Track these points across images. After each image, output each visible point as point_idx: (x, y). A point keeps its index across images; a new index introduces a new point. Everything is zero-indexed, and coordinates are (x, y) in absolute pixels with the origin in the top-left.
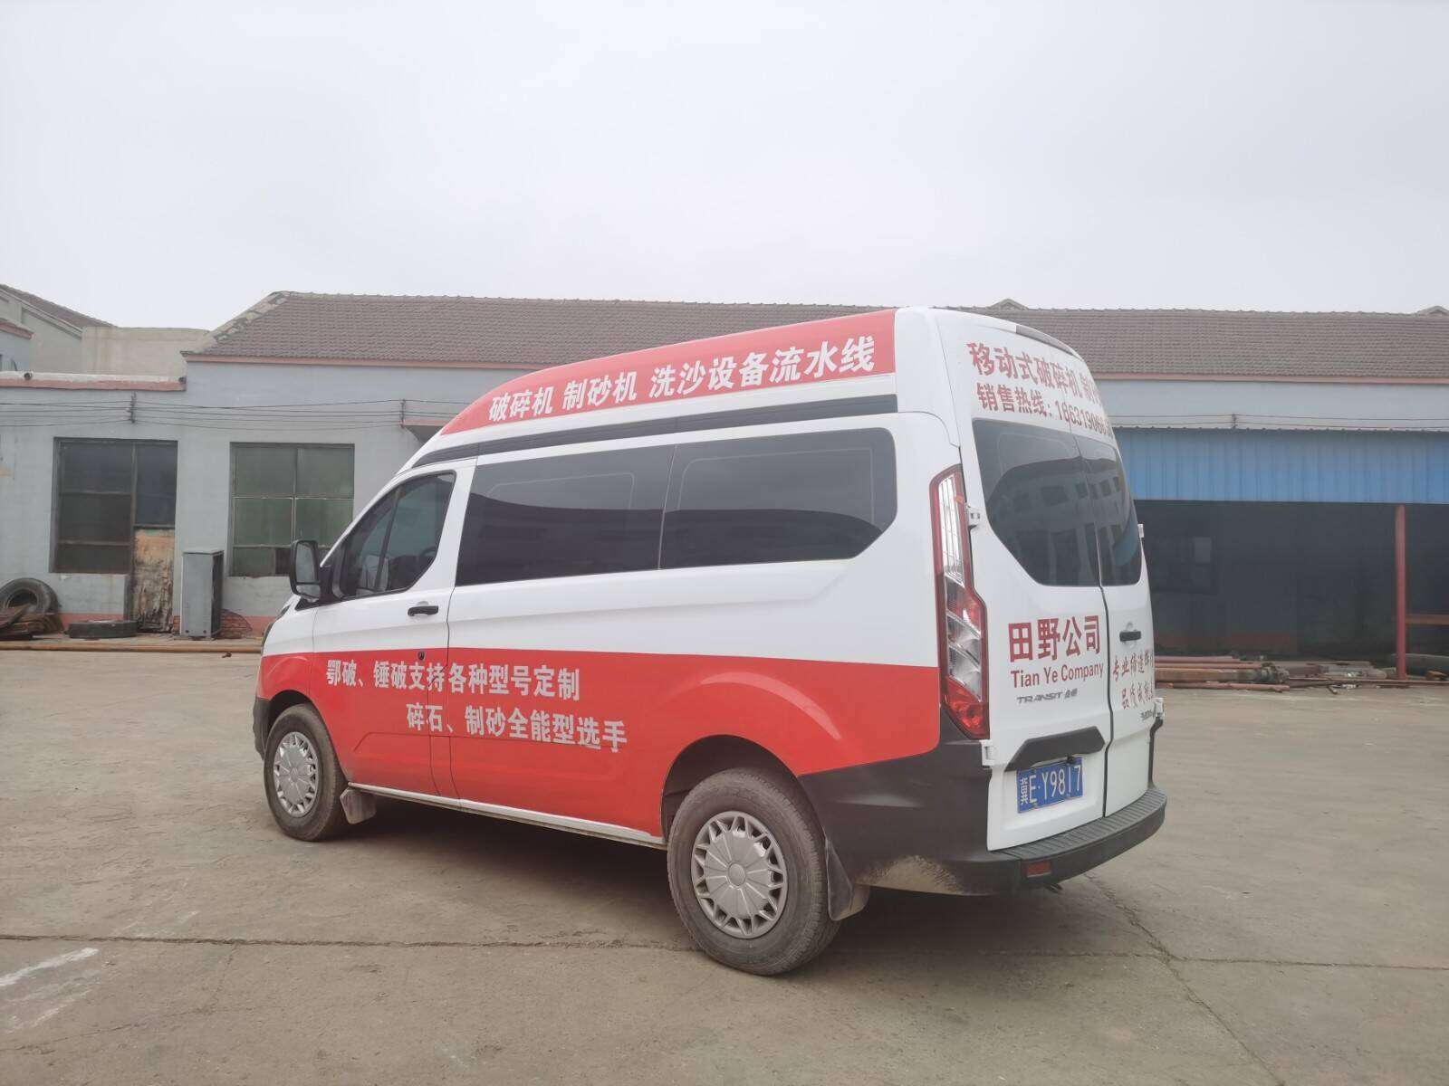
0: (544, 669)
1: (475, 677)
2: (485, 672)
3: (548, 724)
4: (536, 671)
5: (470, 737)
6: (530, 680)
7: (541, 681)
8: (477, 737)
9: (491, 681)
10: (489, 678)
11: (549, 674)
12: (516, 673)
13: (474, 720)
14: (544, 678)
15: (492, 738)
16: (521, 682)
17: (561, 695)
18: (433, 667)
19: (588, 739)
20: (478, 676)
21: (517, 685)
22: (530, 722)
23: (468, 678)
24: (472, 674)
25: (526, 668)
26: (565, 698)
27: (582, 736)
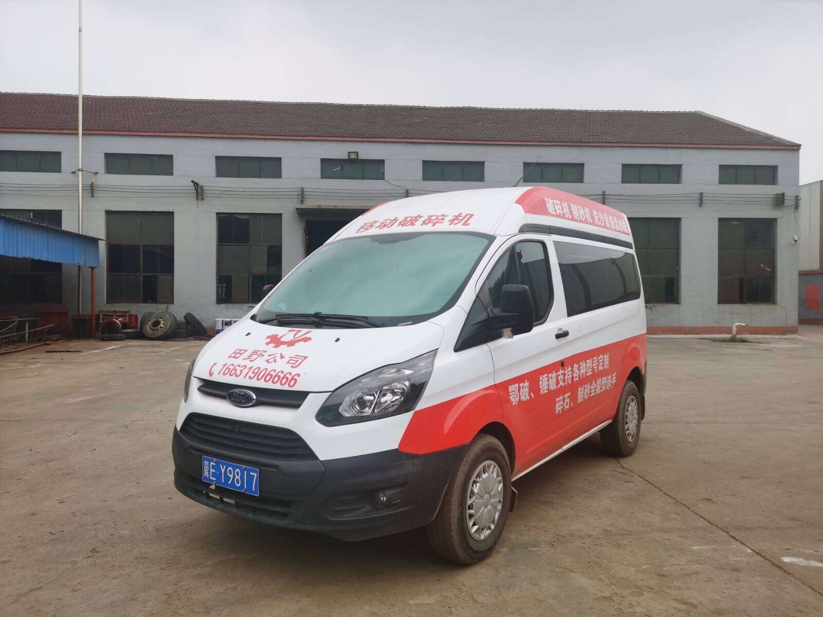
1: (583, 368)
2: (586, 364)
4: (599, 358)
6: (597, 363)
7: (600, 362)
8: (580, 403)
10: (587, 367)
11: (602, 358)
12: (594, 362)
13: (580, 395)
16: (595, 366)
17: (605, 367)
18: (567, 369)
23: (580, 370)
24: (581, 367)
25: (596, 358)
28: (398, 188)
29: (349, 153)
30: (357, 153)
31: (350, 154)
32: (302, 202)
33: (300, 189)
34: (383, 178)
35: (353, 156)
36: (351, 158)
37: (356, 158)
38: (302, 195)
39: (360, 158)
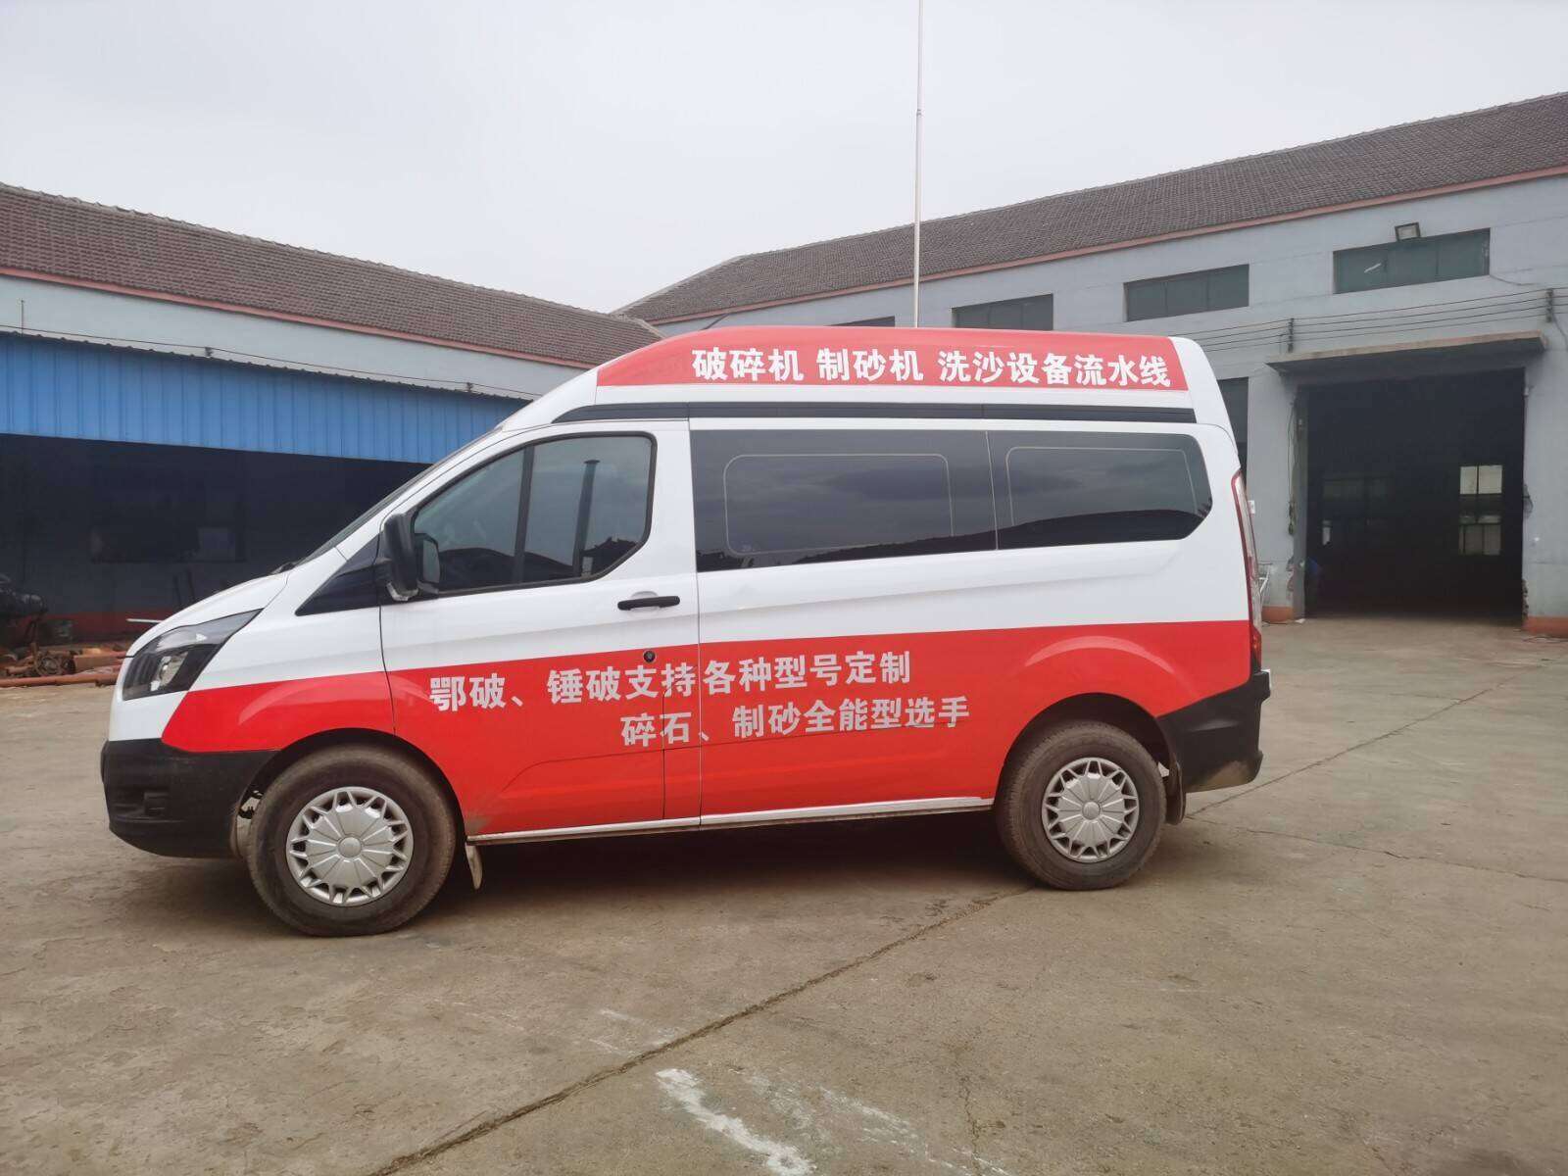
0: (860, 655)
1: (751, 673)
2: (768, 666)
3: (866, 710)
4: (848, 659)
5: (740, 741)
6: (839, 668)
7: (857, 668)
8: (753, 739)
9: (778, 675)
10: (774, 672)
11: (868, 660)
12: (817, 663)
13: (746, 722)
14: (861, 665)
15: (779, 737)
16: (824, 672)
17: (884, 680)
18: (673, 668)
19: (920, 719)
20: (755, 673)
21: (820, 675)
22: (838, 713)
23: (739, 676)
24: (745, 670)
25: (833, 657)
26: (890, 682)
27: (912, 717)
28: (1527, 289)
29: (1397, 228)
30: (1417, 224)
31: (1400, 230)
32: (1291, 348)
33: (1286, 323)
34: (1486, 272)
35: (1408, 234)
36: (1403, 238)
37: (1415, 236)
38: (1291, 334)
39: (1423, 236)
